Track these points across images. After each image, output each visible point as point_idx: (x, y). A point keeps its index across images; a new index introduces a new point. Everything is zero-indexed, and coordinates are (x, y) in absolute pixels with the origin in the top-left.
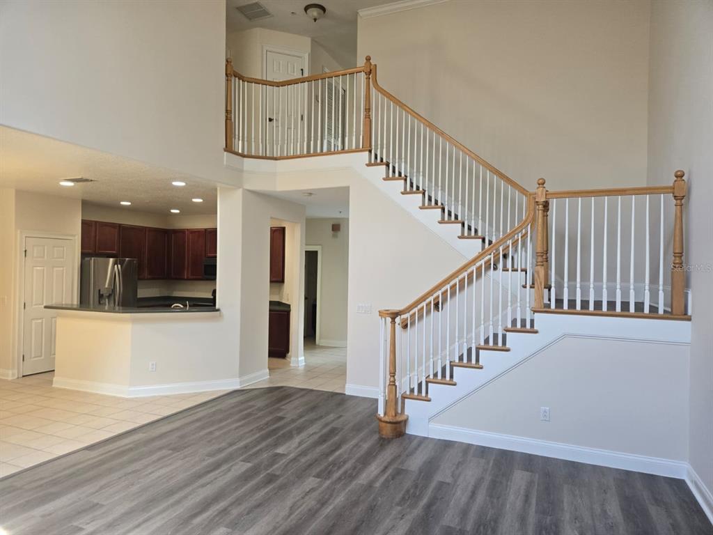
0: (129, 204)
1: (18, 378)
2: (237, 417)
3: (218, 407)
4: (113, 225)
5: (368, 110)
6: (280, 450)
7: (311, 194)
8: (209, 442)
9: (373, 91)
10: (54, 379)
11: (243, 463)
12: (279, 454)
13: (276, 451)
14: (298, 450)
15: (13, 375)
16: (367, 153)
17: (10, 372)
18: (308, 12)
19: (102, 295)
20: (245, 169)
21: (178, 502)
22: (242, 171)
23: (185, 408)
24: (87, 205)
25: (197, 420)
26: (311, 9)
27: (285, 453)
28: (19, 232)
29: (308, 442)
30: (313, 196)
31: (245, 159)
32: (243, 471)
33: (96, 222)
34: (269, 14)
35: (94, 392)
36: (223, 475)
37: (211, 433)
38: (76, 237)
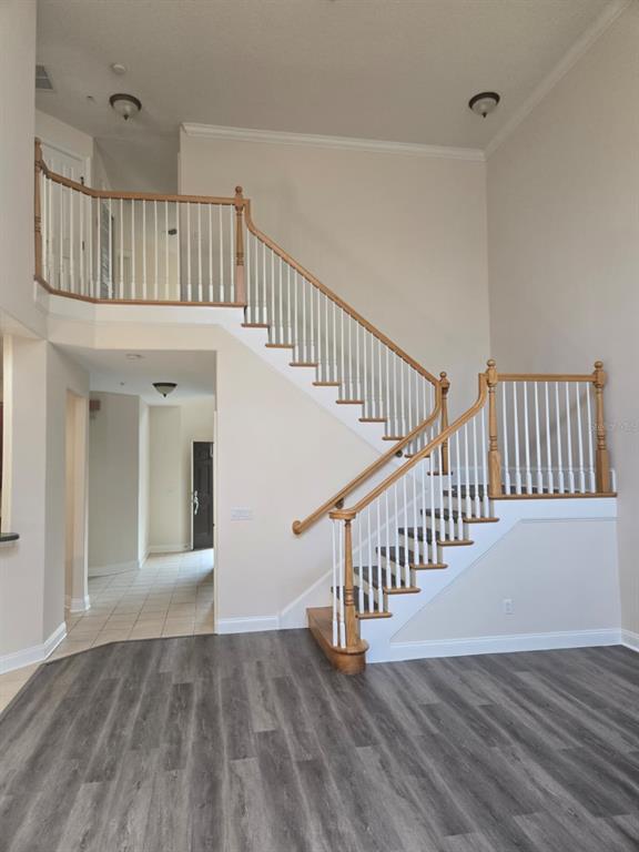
5: (240, 255)
7: (139, 356)
9: (247, 233)
18: (115, 104)
20: (50, 311)
22: (47, 313)
26: (121, 101)
30: (141, 359)
31: (52, 296)
34: (51, 87)
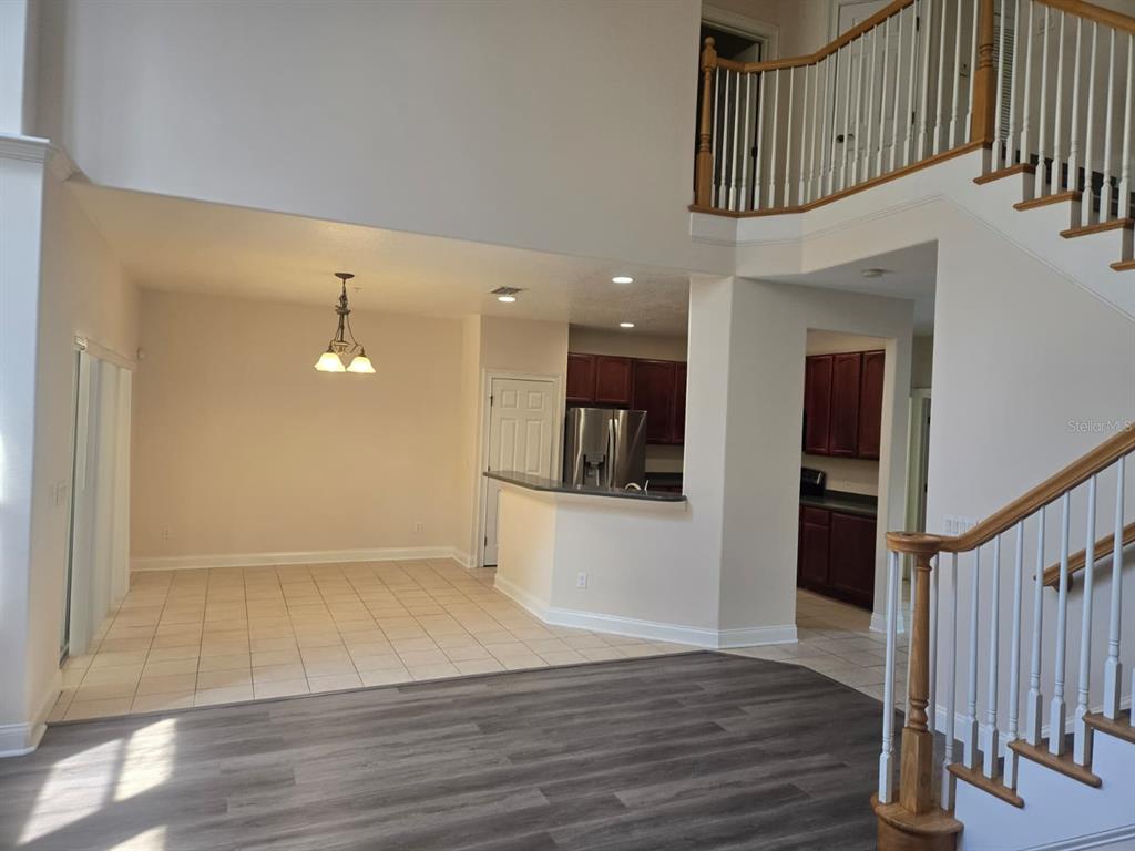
0: (632, 325)
1: (478, 567)
2: (647, 701)
3: (636, 675)
4: (621, 360)
6: (623, 796)
7: (879, 272)
8: (546, 732)
10: (497, 576)
11: (539, 792)
12: (618, 800)
13: (618, 795)
14: (657, 808)
15: (472, 563)
16: (980, 152)
17: (469, 558)
19: (589, 464)
20: (738, 239)
21: (366, 824)
22: (733, 244)
23: (594, 660)
24: (576, 331)
25: (580, 688)
27: (628, 804)
28: (484, 371)
29: (701, 799)
30: (885, 275)
31: (741, 220)
32: (522, 808)
33: (597, 357)
35: (523, 605)
36: (481, 804)
37: (570, 717)
38: (561, 377)
